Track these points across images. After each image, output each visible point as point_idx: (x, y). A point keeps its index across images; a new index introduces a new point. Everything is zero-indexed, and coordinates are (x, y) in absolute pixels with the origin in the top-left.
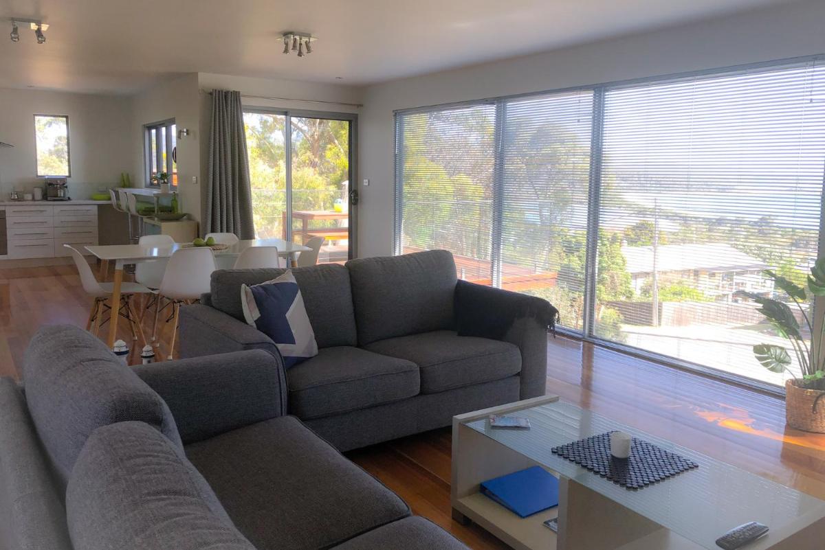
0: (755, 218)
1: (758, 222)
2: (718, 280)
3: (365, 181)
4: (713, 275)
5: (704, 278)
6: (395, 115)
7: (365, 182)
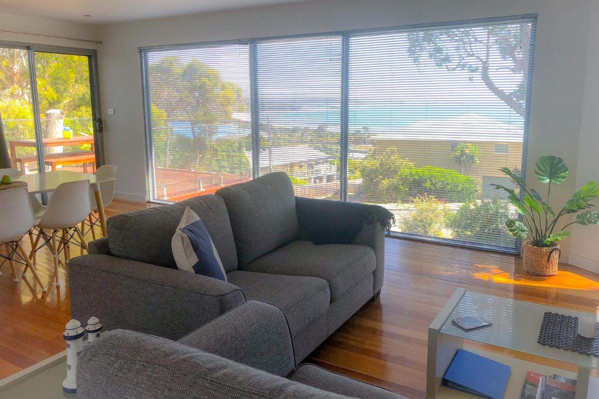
0: (315, 127)
1: (317, 130)
2: (305, 170)
3: (109, 110)
4: (301, 166)
5: (296, 169)
6: (140, 51)
7: (110, 112)
